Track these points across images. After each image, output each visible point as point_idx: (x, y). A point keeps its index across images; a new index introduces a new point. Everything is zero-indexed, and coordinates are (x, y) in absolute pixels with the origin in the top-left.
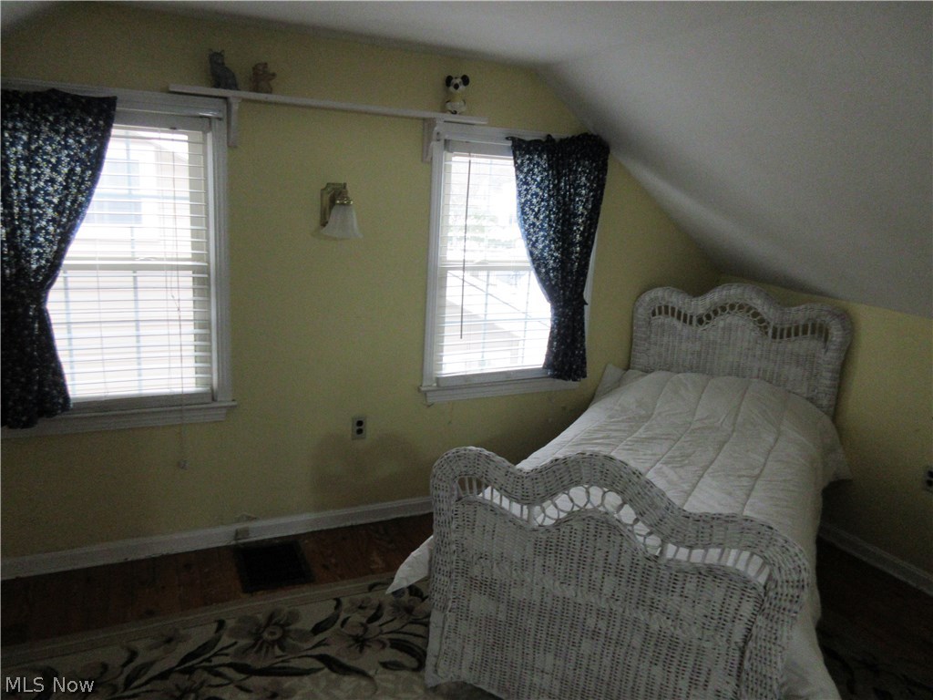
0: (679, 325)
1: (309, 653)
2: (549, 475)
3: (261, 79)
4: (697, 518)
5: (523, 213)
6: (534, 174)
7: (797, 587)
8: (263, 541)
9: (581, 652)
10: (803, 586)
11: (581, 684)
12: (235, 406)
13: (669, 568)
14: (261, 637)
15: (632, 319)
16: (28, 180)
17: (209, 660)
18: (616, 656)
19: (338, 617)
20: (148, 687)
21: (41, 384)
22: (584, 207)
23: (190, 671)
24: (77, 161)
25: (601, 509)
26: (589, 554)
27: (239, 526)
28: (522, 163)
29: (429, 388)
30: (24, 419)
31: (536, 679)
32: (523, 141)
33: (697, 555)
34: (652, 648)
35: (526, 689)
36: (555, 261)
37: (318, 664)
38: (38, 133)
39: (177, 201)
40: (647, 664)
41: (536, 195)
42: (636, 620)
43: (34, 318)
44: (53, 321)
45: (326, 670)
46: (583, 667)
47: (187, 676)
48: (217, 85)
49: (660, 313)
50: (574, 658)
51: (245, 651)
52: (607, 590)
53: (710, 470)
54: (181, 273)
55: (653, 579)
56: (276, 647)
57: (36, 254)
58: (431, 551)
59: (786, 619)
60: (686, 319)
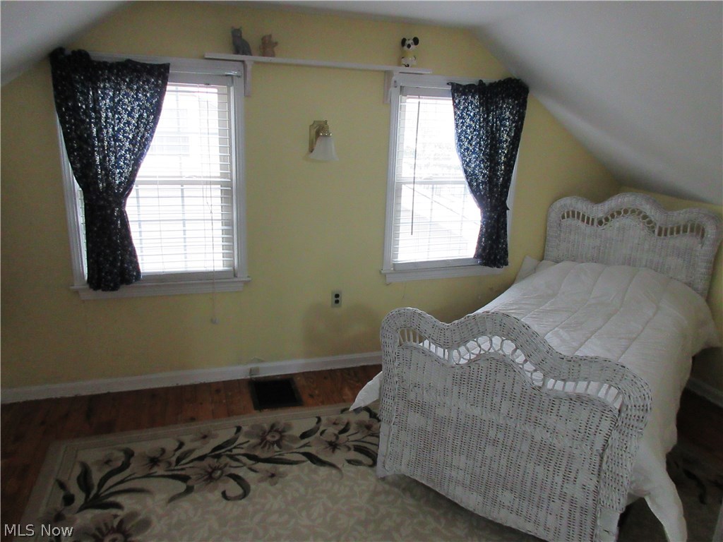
0: (583, 225)
1: (298, 451)
2: (463, 327)
3: (267, 47)
4: (569, 359)
5: (460, 140)
6: (468, 111)
7: (642, 410)
8: (269, 377)
9: (485, 455)
10: (647, 410)
11: (485, 477)
12: (249, 281)
13: (548, 395)
14: (265, 439)
15: (546, 221)
16: (113, 122)
17: (230, 450)
18: (510, 458)
19: (318, 429)
20: (191, 465)
21: (122, 262)
22: (507, 135)
23: (218, 456)
24: (144, 109)
25: (500, 352)
26: (491, 384)
27: (253, 366)
28: (459, 102)
29: (388, 271)
30: (112, 285)
31: (454, 474)
32: (461, 85)
33: (570, 386)
34: (536, 452)
35: (447, 480)
36: (483, 177)
37: (304, 458)
38: (119, 90)
39: (210, 136)
40: (532, 464)
41: (470, 126)
42: (524, 432)
43: (117, 217)
44: (129, 219)
45: (309, 462)
46: (487, 466)
47: (216, 460)
48: (237, 52)
49: (568, 217)
50: (480, 459)
51: (254, 447)
52: (504, 410)
53: (596, 334)
54: (213, 186)
55: (537, 403)
56: (275, 445)
57: (118, 173)
58: (381, 381)
59: (634, 434)
60: (588, 221)
